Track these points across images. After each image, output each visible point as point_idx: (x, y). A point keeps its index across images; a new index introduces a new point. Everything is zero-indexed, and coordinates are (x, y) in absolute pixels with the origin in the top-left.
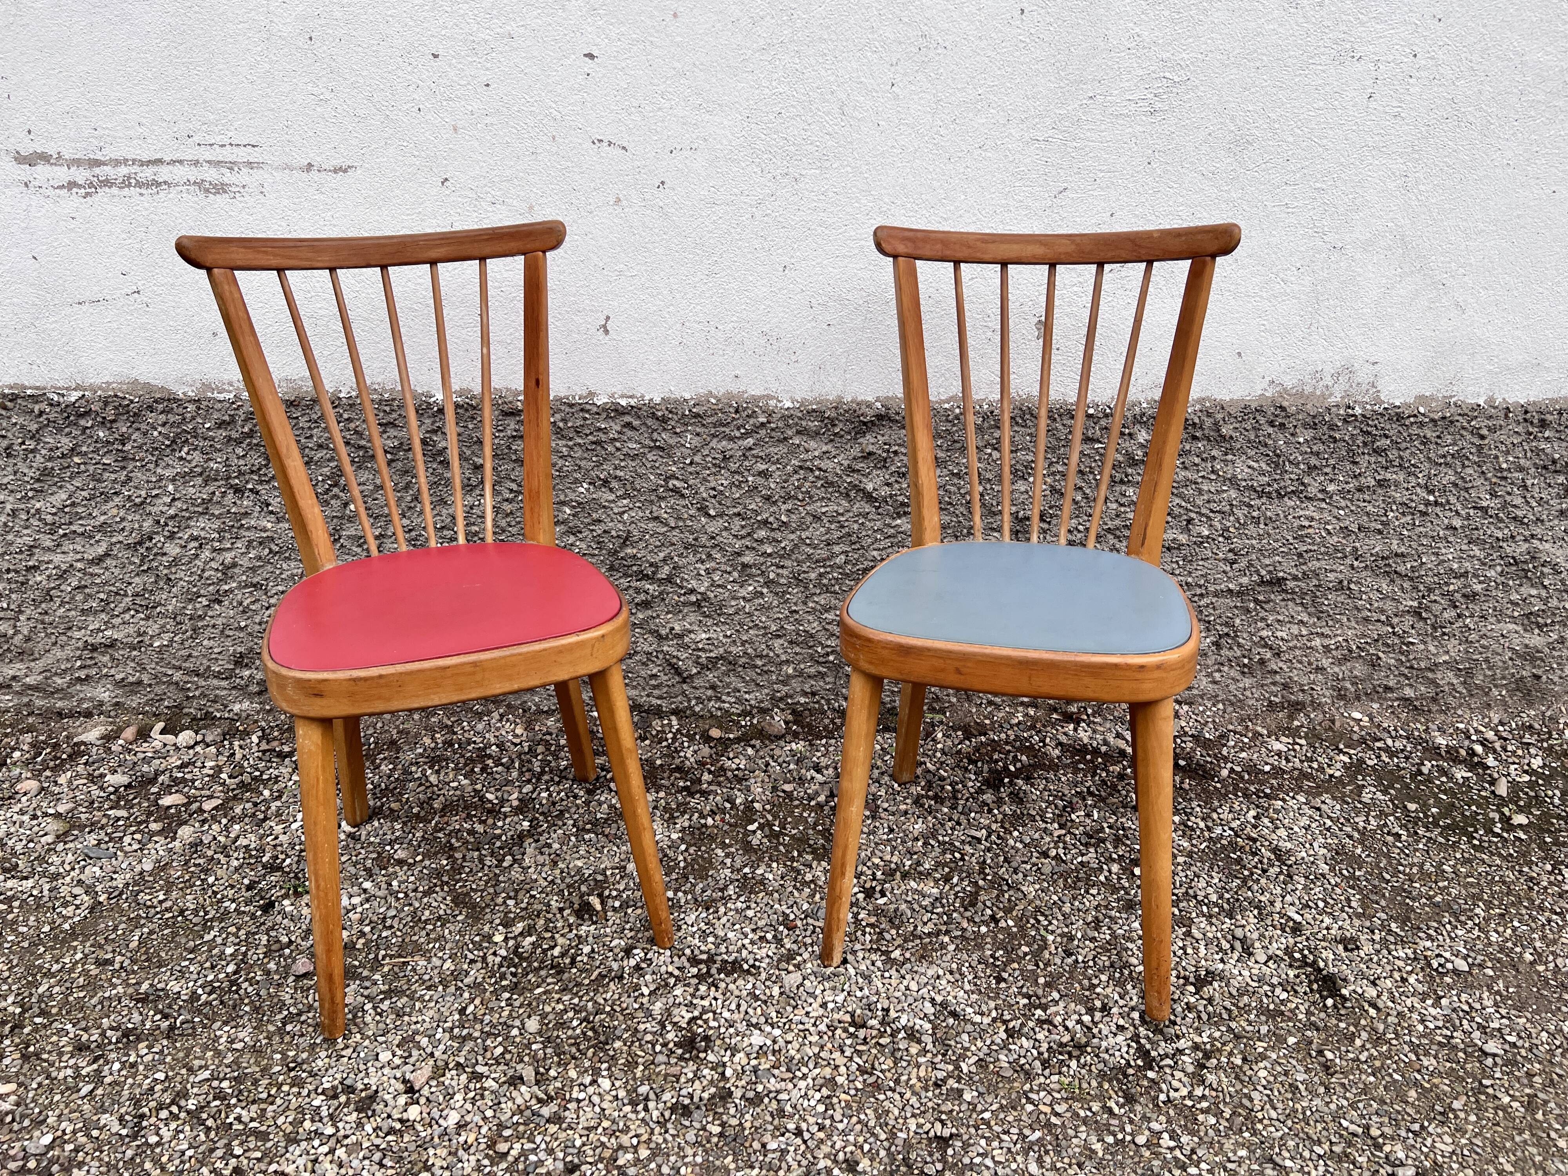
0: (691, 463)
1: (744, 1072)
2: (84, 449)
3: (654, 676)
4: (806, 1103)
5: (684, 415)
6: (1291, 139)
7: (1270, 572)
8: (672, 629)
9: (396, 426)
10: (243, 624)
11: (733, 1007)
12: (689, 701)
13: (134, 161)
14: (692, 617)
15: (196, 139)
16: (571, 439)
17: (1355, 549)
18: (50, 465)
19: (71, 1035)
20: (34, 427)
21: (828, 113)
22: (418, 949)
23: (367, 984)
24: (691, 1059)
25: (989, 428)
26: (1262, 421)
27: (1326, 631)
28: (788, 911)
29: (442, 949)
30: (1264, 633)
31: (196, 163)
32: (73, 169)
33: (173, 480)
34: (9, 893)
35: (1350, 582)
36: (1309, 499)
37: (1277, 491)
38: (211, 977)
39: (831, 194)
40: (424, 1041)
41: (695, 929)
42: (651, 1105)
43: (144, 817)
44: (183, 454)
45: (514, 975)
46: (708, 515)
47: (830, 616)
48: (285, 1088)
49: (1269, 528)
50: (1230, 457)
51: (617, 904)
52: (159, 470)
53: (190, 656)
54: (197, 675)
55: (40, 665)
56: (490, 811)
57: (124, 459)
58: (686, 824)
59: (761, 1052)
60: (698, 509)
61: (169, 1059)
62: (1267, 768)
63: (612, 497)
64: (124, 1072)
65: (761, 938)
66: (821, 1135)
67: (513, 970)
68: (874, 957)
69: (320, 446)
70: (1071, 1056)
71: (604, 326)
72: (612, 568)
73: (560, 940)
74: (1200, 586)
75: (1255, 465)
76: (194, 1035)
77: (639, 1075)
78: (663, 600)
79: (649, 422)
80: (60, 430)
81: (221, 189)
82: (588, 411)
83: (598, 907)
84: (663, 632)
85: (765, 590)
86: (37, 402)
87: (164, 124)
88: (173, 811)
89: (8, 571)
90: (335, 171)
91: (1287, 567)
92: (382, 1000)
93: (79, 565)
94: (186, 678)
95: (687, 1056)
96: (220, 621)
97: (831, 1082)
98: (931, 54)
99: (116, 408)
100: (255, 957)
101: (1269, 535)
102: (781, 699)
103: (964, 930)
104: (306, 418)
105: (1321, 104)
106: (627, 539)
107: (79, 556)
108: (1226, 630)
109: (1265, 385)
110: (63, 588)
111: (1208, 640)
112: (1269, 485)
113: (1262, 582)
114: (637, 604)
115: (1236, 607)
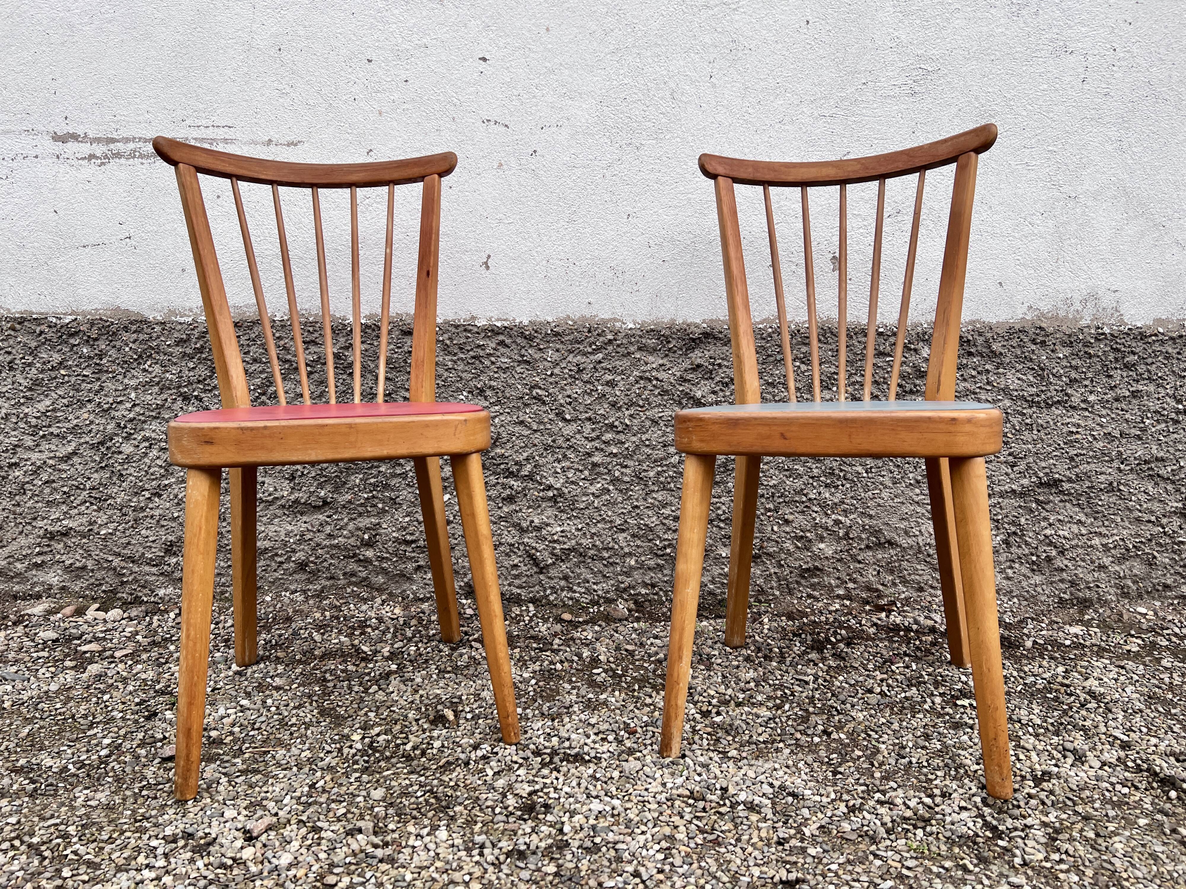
0: (552, 374)
1: (582, 829)
2: (70, 363)
3: (516, 566)
4: (644, 852)
5: (547, 334)
6: (1025, 113)
7: (1047, 474)
8: (532, 522)
9: (317, 344)
10: (176, 515)
11: (574, 784)
12: (545, 590)
13: (140, 138)
14: (550, 512)
15: (188, 122)
16: (455, 354)
17: (1120, 454)
18: (41, 376)
20: (33, 344)
21: (662, 98)
22: (280, 743)
23: (227, 765)
24: (529, 819)
25: (797, 344)
26: (1026, 340)
27: (1103, 530)
28: (629, 722)
29: (303, 743)
30: (1048, 532)
32: (94, 145)
33: (136, 389)
35: (1119, 483)
36: (1073, 408)
37: (1045, 401)
38: (84, 758)
39: (665, 159)
40: (271, 805)
41: (540, 732)
42: (486, 851)
43: (61, 657)
44: (146, 366)
45: (366, 762)
46: (565, 420)
47: (667, 511)
48: (128, 834)
49: (1042, 434)
50: (1001, 370)
51: (469, 716)
52: (126, 381)
53: (129, 543)
54: (133, 562)
55: (6, 551)
56: (363, 659)
57: (100, 371)
58: (538, 668)
59: (600, 815)
60: (557, 414)
61: (25, 810)
62: (1068, 643)
63: (487, 404)
65: (603, 740)
66: (661, 877)
67: (366, 758)
68: (711, 754)
69: (255, 360)
70: (915, 827)
71: (486, 263)
73: (413, 739)
75: (1024, 377)
76: (55, 796)
77: (477, 830)
78: (526, 495)
79: (519, 340)
80: (53, 347)
82: (470, 331)
83: (452, 718)
84: (524, 525)
85: (611, 488)
86: (39, 325)
87: (166, 112)
88: (88, 655)
90: (288, 145)
91: (1061, 470)
92: (238, 777)
93: (51, 462)
94: (123, 564)
95: (526, 817)
96: (157, 512)
97: (671, 838)
98: (740, 54)
99: (99, 329)
100: (129, 746)
101: (1042, 440)
102: (625, 590)
103: (797, 740)
104: (246, 337)
105: (1045, 86)
106: (497, 439)
107: (52, 455)
108: (1013, 529)
109: (1025, 310)
110: (35, 482)
111: (998, 538)
112: (1038, 396)
113: (1041, 483)
114: (503, 499)
115: (1020, 507)
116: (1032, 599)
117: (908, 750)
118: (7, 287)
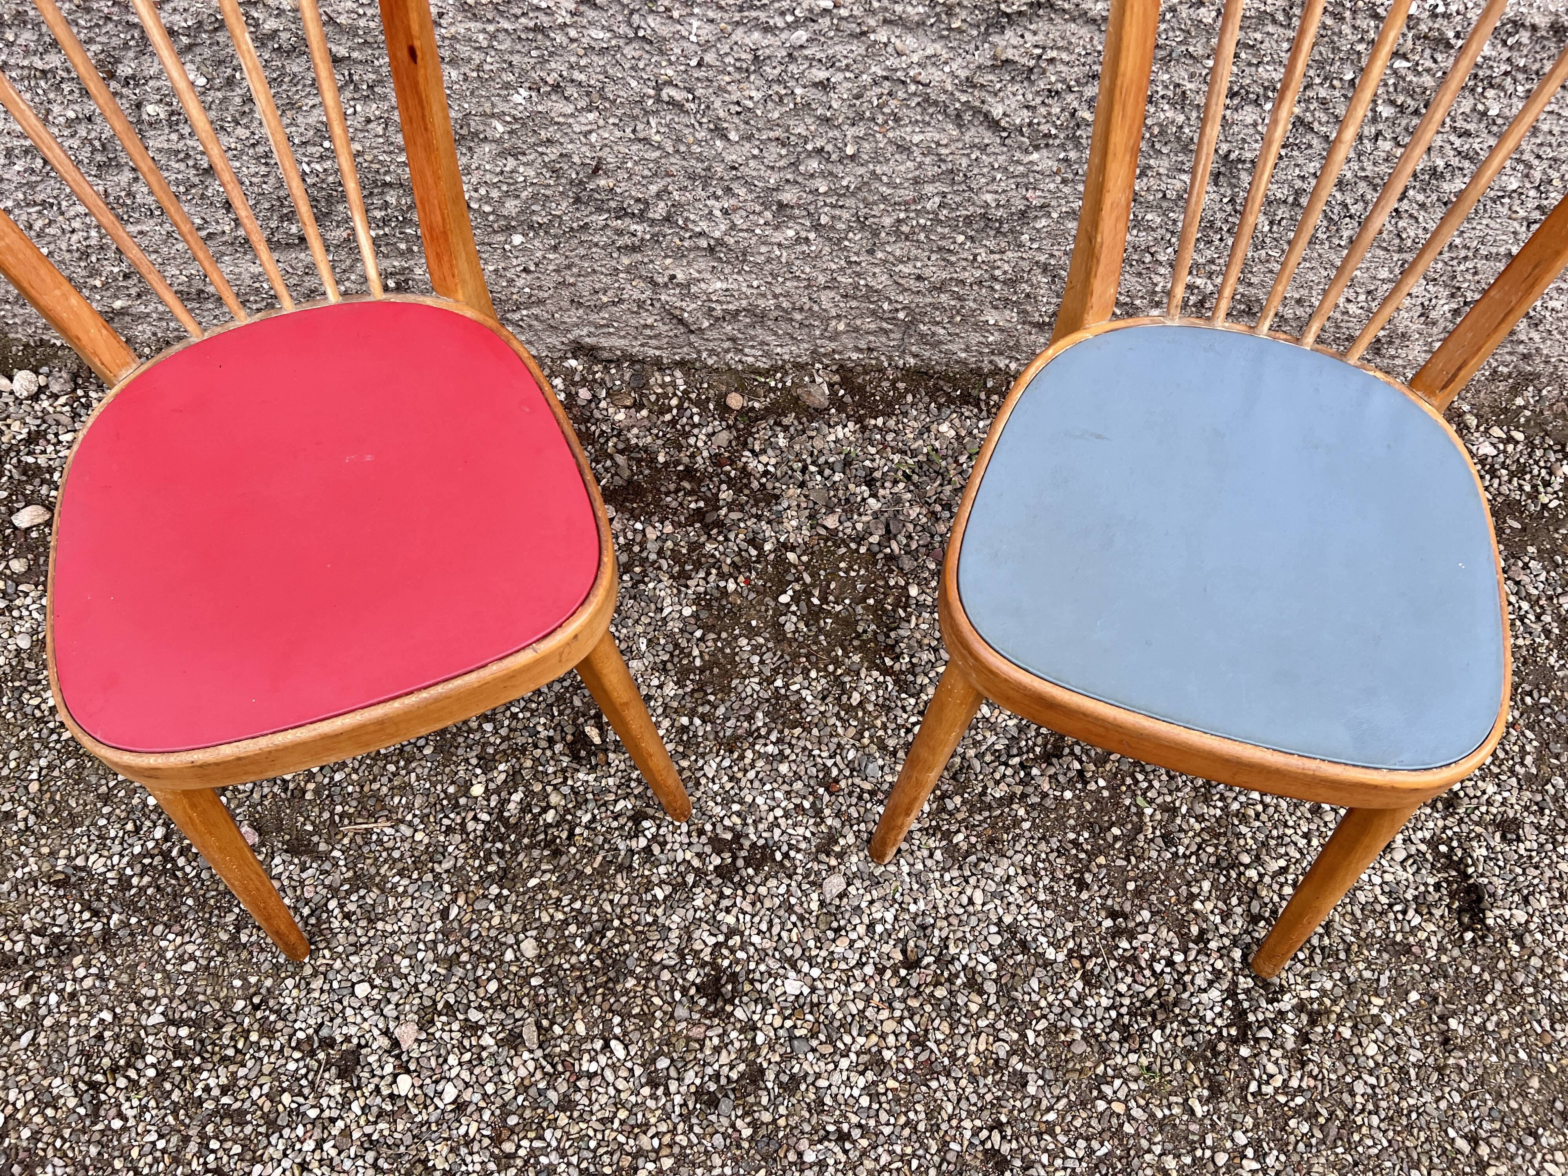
0: (699, 65)
1: (778, 1038)
3: (649, 326)
4: (848, 1092)
8: (673, 277)
11: (764, 927)
12: (699, 353)
14: (702, 264)
22: (381, 806)
23: (327, 866)
24: (715, 1015)
28: (829, 763)
29: (409, 807)
38: (137, 850)
40: (405, 965)
41: (716, 787)
42: (673, 1086)
45: (501, 854)
46: (726, 139)
48: (254, 1037)
58: (702, 588)
59: (797, 1006)
60: (711, 131)
63: (569, 109)
64: (64, 1009)
65: (797, 808)
66: (865, 1142)
67: (499, 845)
68: (932, 843)
70: (1155, 1021)
72: (577, 200)
73: (554, 799)
77: (657, 1034)
83: (597, 740)
84: (660, 279)
85: (812, 236)
88: (34, 535)
92: (348, 894)
95: (712, 1008)
102: (826, 354)
103: (1045, 795)
114: (619, 249)
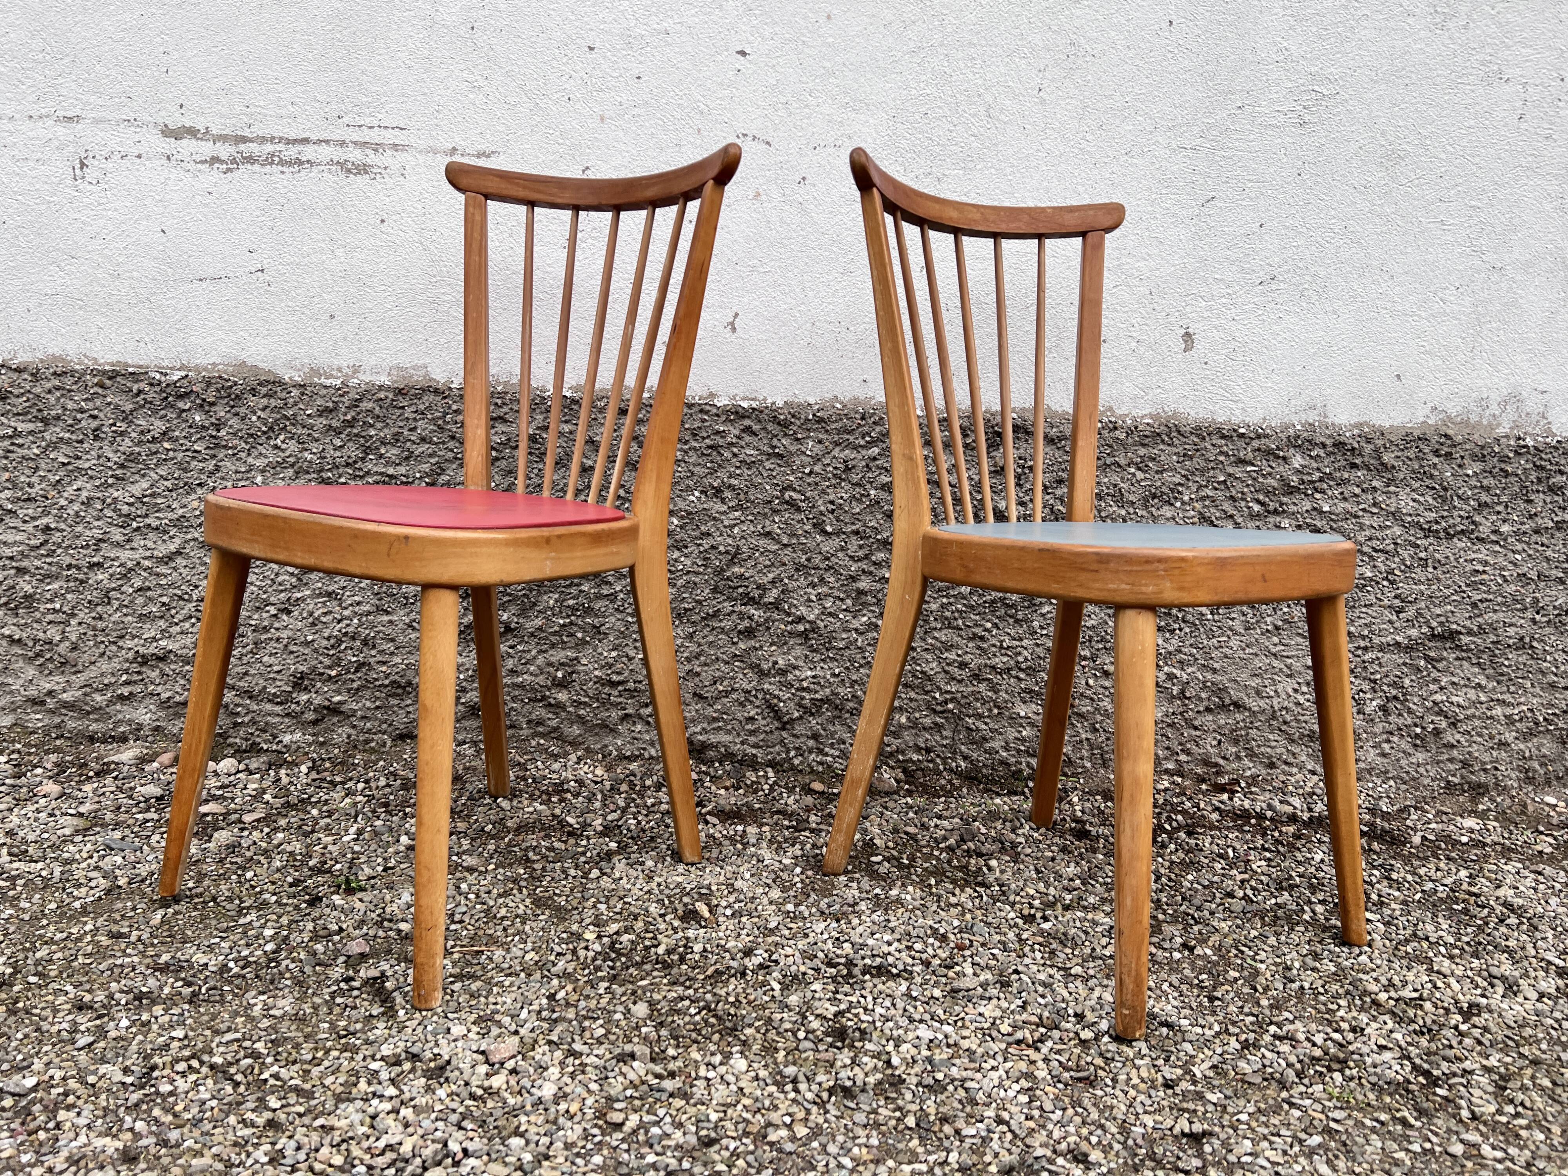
0: (811, 473)
1: (914, 1062)
2: (177, 433)
3: (751, 719)
4: (1002, 1093)
5: (807, 419)
6: (1443, 156)
7: (1441, 624)
8: (775, 663)
9: (506, 421)
10: (310, 638)
11: (887, 1003)
12: (788, 751)
13: (281, 139)
14: (799, 651)
15: (346, 120)
16: (686, 442)
17: (1536, 601)
18: (137, 449)
19: (71, 996)
20: (128, 407)
21: (974, 115)
22: (493, 941)
24: (844, 1047)
26: (1427, 450)
27: (1508, 697)
28: (936, 926)
29: (523, 942)
30: (1438, 697)
31: (343, 143)
32: (218, 144)
33: (263, 471)
34: (13, 873)
35: (1532, 638)
36: (1481, 540)
37: (1445, 530)
38: (245, 953)
40: (506, 1021)
41: (826, 936)
42: (803, 1087)
44: (278, 442)
45: (612, 968)
46: (824, 532)
47: (951, 656)
48: (335, 1052)
49: (1439, 572)
50: (1392, 489)
51: (729, 912)
52: (250, 460)
53: (246, 674)
54: (250, 698)
55: (81, 679)
56: (570, 834)
57: (217, 446)
59: (933, 1044)
60: (814, 525)
61: (189, 1021)
62: (1464, 839)
63: (724, 508)
64: (134, 1030)
66: (1031, 1124)
67: (610, 963)
68: (1050, 971)
69: (423, 440)
71: (732, 323)
73: (665, 940)
74: (1364, 638)
75: (1421, 499)
76: (222, 1002)
77: (781, 1059)
78: (769, 628)
79: (770, 426)
80: (155, 412)
81: (362, 169)
82: (707, 412)
83: (707, 914)
84: (765, 666)
86: (137, 381)
87: (317, 105)
88: (209, 818)
89: (69, 567)
90: (479, 156)
91: (1461, 619)
92: (452, 983)
93: (147, 563)
94: (238, 700)
95: (839, 1044)
96: (284, 634)
97: (1030, 1076)
98: (1080, 62)
99: (218, 390)
100: (299, 940)
101: (1439, 580)
102: (891, 754)
105: (1472, 122)
106: (735, 556)
107: (148, 554)
108: (1394, 692)
109: (1427, 411)
110: (124, 589)
111: (1374, 703)
112: (1437, 523)
113: (1433, 635)
114: (740, 632)
115: (1405, 664)
116: (1414, 782)
117: (1295, 972)
118: (94, 329)
